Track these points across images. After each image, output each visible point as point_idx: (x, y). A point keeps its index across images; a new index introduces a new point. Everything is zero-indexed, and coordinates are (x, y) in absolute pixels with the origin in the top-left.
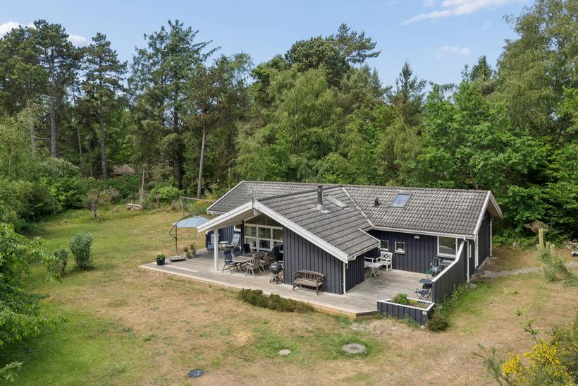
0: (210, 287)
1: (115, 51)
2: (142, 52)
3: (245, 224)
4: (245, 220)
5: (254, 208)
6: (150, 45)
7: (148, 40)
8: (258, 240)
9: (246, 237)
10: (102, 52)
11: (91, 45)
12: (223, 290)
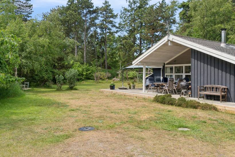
0: (136, 98)
1: (113, 9)
2: (125, 9)
3: (166, 66)
4: (166, 63)
5: (169, 40)
6: (129, 6)
7: (128, 3)
8: (174, 75)
9: (166, 74)
10: (107, 9)
11: (102, 6)
12: (145, 99)
